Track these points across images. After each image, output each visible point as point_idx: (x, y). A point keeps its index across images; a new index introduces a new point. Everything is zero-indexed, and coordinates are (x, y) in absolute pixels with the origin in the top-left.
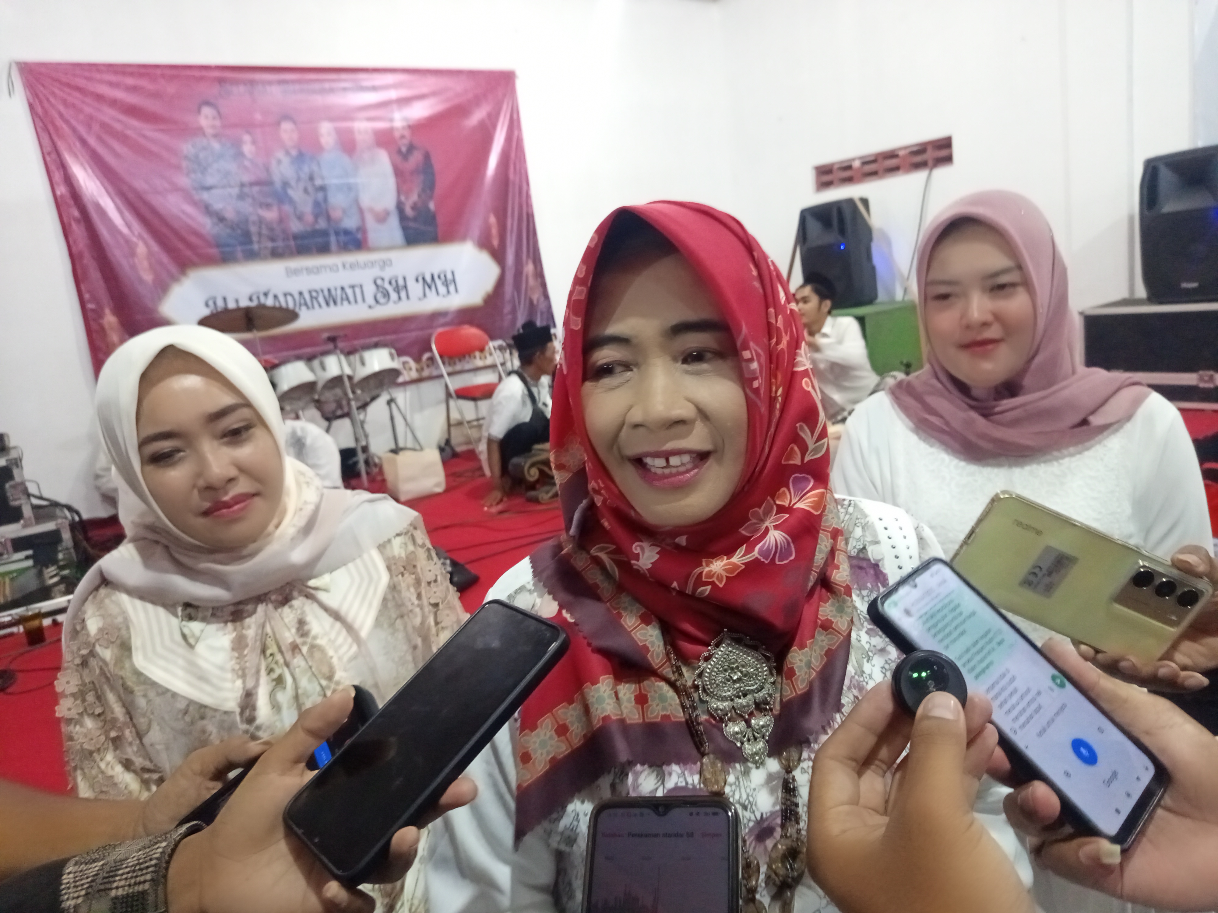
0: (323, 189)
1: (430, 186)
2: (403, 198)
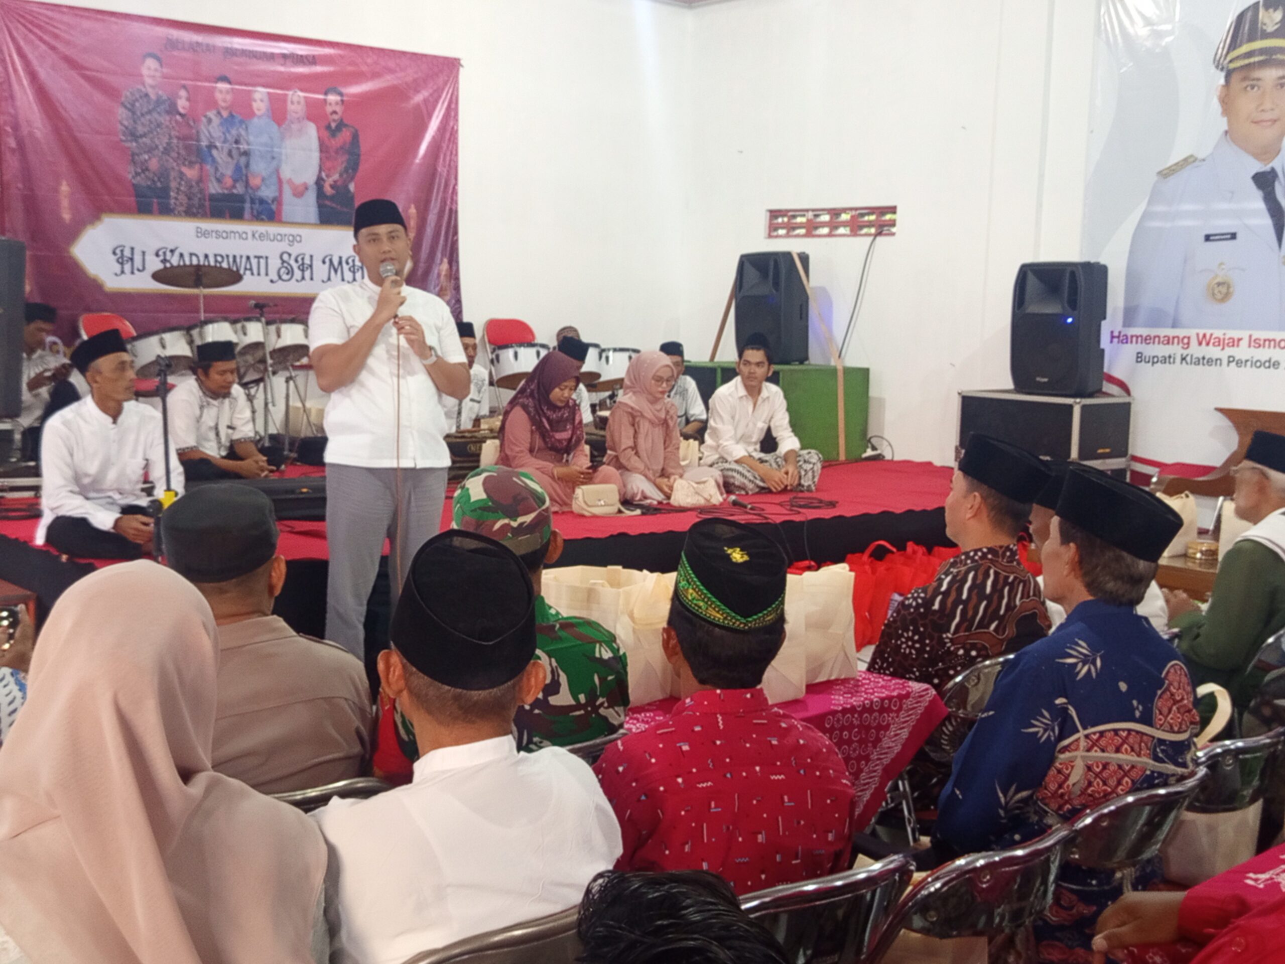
0: (246, 153)
1: (353, 167)
2: (324, 175)
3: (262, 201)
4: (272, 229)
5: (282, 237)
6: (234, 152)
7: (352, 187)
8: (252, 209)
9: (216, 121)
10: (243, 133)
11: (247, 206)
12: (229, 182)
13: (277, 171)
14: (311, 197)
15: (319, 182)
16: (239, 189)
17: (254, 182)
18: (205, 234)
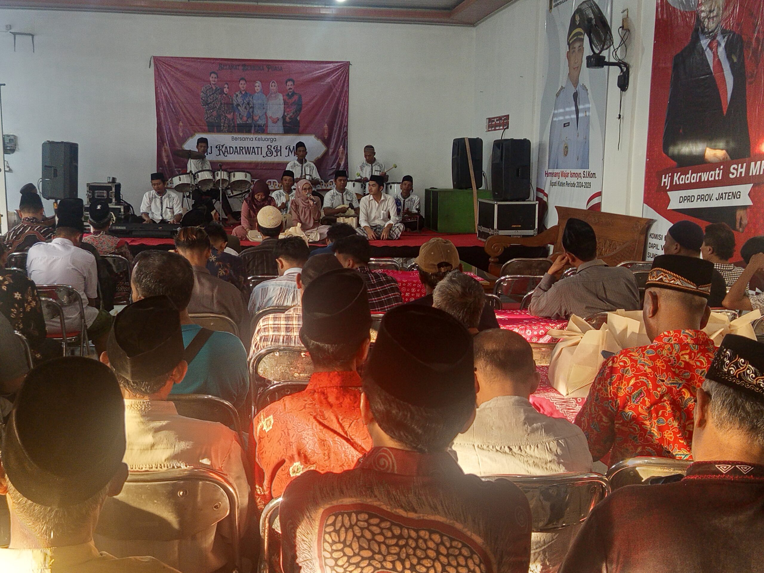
0: (252, 108)
1: (299, 110)
2: (286, 114)
3: (259, 126)
4: (264, 136)
5: (268, 139)
6: (247, 107)
7: (298, 119)
8: (255, 129)
9: (240, 96)
10: (251, 99)
11: (253, 128)
12: (245, 119)
13: (266, 113)
14: (280, 123)
15: (284, 117)
16: (250, 121)
17: (256, 118)
18: (236, 139)
